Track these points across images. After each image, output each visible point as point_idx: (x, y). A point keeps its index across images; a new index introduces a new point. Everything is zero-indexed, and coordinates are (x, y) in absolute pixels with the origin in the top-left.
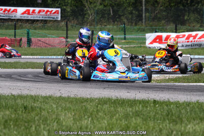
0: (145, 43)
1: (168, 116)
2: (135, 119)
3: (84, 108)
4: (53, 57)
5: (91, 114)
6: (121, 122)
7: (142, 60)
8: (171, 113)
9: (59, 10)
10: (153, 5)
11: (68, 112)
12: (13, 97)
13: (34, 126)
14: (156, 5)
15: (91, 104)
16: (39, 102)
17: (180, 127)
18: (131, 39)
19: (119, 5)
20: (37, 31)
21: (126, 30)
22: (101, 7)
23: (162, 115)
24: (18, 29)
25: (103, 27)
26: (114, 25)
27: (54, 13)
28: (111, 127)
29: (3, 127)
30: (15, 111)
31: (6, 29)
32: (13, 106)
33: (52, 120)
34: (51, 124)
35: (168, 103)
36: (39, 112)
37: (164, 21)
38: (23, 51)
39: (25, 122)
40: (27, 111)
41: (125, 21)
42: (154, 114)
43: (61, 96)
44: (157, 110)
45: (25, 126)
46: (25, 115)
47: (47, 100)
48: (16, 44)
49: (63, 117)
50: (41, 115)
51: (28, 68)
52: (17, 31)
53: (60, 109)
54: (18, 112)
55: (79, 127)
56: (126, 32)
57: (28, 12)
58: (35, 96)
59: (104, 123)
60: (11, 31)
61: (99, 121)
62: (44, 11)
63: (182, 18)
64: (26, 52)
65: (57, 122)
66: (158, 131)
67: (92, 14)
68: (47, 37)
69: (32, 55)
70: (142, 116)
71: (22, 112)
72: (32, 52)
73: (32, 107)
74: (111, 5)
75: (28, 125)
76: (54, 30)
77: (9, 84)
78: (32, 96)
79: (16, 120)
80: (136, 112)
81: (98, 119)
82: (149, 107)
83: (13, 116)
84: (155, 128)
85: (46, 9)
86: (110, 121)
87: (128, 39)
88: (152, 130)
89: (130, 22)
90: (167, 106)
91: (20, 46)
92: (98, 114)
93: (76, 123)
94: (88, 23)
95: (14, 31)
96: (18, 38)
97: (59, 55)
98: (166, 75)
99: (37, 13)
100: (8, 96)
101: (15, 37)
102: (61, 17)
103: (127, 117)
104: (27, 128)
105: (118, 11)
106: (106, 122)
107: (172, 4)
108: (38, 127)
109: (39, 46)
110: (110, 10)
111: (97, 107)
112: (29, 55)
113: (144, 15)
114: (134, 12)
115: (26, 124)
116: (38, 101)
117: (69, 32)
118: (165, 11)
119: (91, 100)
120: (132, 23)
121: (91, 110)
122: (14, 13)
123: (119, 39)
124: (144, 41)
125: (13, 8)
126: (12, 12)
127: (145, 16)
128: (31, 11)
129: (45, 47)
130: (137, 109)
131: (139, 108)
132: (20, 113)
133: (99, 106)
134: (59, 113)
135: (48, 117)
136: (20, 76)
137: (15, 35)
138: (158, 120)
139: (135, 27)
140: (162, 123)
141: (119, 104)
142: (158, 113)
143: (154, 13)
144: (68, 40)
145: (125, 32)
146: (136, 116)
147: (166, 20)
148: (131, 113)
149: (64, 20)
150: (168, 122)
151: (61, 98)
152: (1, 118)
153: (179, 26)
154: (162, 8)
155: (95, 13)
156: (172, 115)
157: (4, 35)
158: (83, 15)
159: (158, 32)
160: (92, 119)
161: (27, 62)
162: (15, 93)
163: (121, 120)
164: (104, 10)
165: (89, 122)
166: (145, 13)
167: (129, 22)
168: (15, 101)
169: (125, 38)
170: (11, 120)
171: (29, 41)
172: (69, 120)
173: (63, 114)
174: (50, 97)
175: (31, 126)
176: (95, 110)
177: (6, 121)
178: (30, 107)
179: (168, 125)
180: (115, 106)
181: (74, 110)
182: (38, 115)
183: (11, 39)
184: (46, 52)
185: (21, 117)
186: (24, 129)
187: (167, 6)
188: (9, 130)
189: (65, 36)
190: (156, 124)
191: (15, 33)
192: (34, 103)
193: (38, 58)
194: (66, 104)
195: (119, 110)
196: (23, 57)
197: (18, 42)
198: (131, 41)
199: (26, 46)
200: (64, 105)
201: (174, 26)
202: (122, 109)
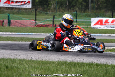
1: (106, 74)
3: (48, 67)
4: (26, 33)
8: (108, 72)
11: (37, 70)
15: (53, 65)
16: (16, 64)
18: (81, 22)
20: (15, 15)
21: (77, 16)
23: (102, 73)
24: (2, 14)
25: (61, 13)
27: (27, 3)
35: (106, 66)
37: (105, 10)
38: (5, 29)
40: (8, 69)
41: (77, 9)
43: (31, 60)
44: (98, 70)
46: (6, 72)
47: (21, 62)
51: (8, 41)
53: (31, 68)
56: (78, 17)
64: (7, 30)
67: (53, 4)
68: (21, 19)
69: (11, 32)
72: (11, 30)
73: (11, 67)
76: (27, 14)
78: (12, 59)
80: (84, 71)
82: (93, 68)
87: (79, 22)
90: (106, 67)
91: (3, 26)
92: (57, 72)
96: (1, 20)
97: (30, 32)
102: (32, 6)
105: (72, 2)
109: (16, 26)
110: (66, 2)
111: (57, 67)
112: (9, 32)
113: (90, 5)
114: (83, 3)
116: (15, 62)
117: (37, 16)
119: (53, 63)
120: (82, 11)
121: (52, 70)
124: (90, 24)
127: (91, 6)
129: (20, 26)
130: (85, 69)
131: (86, 69)
132: (3, 70)
135: (22, 74)
139: (84, 14)
142: (99, 72)
143: (98, 3)
144: (37, 22)
145: (76, 16)
146: (84, 74)
147: (106, 9)
148: (80, 72)
149: (34, 8)
153: (114, 14)
155: (55, 4)
159: (100, 17)
161: (7, 37)
164: (63, 2)
166: (91, 4)
167: (79, 10)
169: (76, 21)
171: (9, 23)
174: (24, 60)
176: (55, 69)
180: (69, 67)
181: (40, 69)
182: (15, 72)
185: (4, 73)
189: (35, 19)
192: (13, 64)
193: (16, 34)
194: (35, 65)
195: (72, 70)
196: (5, 33)
197: (1, 23)
198: (81, 23)
199: (7, 25)
200: (34, 66)
201: (111, 13)
202: (74, 69)
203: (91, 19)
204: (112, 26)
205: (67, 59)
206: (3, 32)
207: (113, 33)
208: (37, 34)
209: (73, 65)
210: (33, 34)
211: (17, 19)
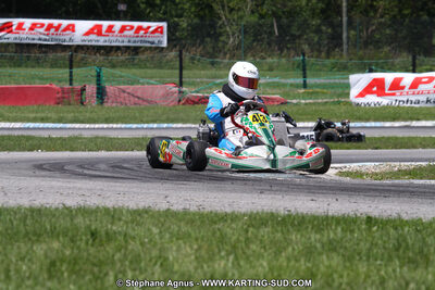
0: (349, 94)
1: (397, 250)
2: (328, 257)
3: (218, 234)
4: (151, 125)
5: (234, 247)
6: (297, 265)
7: (341, 131)
8: (404, 245)
9: (164, 25)
10: (365, 12)
11: (185, 243)
12: (66, 211)
13: (111, 274)
14: (372, 14)
15: (233, 225)
16: (122, 223)
17: (425, 273)
18: (318, 86)
19: (292, 14)
20: (117, 72)
21: (307, 67)
22: (254, 19)
23: (385, 248)
24: (79, 67)
26: (280, 56)
28: (276, 274)
29: (46, 276)
30: (72, 241)
31: (52, 66)
32: (68, 230)
33: (151, 260)
34: (149, 269)
35: (398, 223)
36: (123, 244)
37: (387, 49)
38: (88, 114)
39: (94, 265)
40: (97, 241)
41: (306, 47)
42: (368, 245)
43: (168, 209)
44: (373, 238)
45: (93, 274)
46: (92, 250)
47: (138, 218)
48: (73, 98)
49: (174, 254)
50: (126, 249)
51: (99, 150)
52: (74, 70)
53: (167, 236)
54: (78, 243)
55: (209, 275)
56: (308, 72)
57: (97, 31)
58: (115, 210)
59: (261, 265)
60: (61, 71)
61: (251, 262)
62: (132, 28)
63: (426, 40)
64: (96, 117)
65: (162, 264)
66: (378, 282)
67: (233, 34)
68: (138, 82)
69: (107, 121)
70: (342, 251)
71: (87, 243)
72: (107, 116)
73: (107, 234)
74: (274, 14)
75: (100, 272)
76: (154, 68)
77: (59, 184)
78: (109, 209)
79: (74, 261)
80: (330, 242)
81: (248, 258)
82: (356, 230)
83: (68, 253)
84: (370, 277)
85: (136, 24)
86: (275, 262)
87: (312, 87)
88: (365, 281)
89: (317, 49)
90: (396, 229)
91: (82, 103)
92: (248, 247)
93: (202, 267)
94: (225, 54)
95: (68, 70)
96: (77, 85)
97: (164, 122)
98: (393, 164)
99: (118, 31)
100: (57, 209)
101: (71, 84)
102: (169, 40)
103: (311, 253)
104: (96, 278)
105: (289, 26)
106: (265, 264)
107: (406, 12)
108: (120, 276)
109: (121, 103)
110: (272, 26)
111: (247, 231)
112: (102, 122)
113: (345, 35)
114: (324, 28)
115: (96, 270)
116: (120, 219)
117: (184, 72)
118: (389, 26)
119: (234, 217)
120: (320, 51)
121: (234, 238)
122: (68, 32)
123: (291, 85)
124: (346, 91)
125: (65, 23)
126: (65, 30)
127: (348, 38)
128: (104, 29)
129: (135, 104)
130: (332, 235)
131: (335, 234)
132: (83, 245)
133: (251, 229)
134: (166, 245)
135: (142, 255)
136: (81, 167)
137: (71, 80)
138: (376, 260)
139: (327, 62)
140: (386, 266)
141: (293, 224)
142: (376, 244)
143: (367, 29)
144: (184, 89)
145: (304, 70)
146: (329, 250)
147: (393, 45)
148: (318, 245)
149: (175, 46)
150: (397, 263)
151: (168, 214)
152: (42, 258)
153: (421, 58)
154: (383, 20)
155: (240, 32)
156: (407, 248)
157: (47, 79)
158: (216, 37)
159: (376, 71)
160: (236, 258)
161: (97, 137)
162: (71, 202)
163: (297, 261)
164: (260, 25)
165: (230, 265)
166: (348, 31)
167: (312, 51)
168: (72, 220)
169: (305, 85)
170: (62, 261)
171: (101, 93)
172: (186, 260)
173: (174, 248)
174: (146, 211)
175: (106, 274)
176: (242, 239)
177: (53, 264)
178: (103, 233)
179: (398, 270)
180: (285, 231)
181: (197, 239)
182: (120, 251)
183: (63, 89)
184: (137, 115)
185: (85, 254)
186: (90, 281)
187: (394, 16)
188: (60, 283)
189: (178, 82)
190: (372, 268)
191: (71, 75)
192: (112, 223)
193: (121, 129)
194: (179, 227)
195: (294, 237)
196: (88, 126)
197: (78, 95)
198: (318, 90)
199: (95, 102)
200: (177, 229)
201: (410, 58)
202: (299, 236)
203: (348, 78)
204: (413, 98)
205: (278, 204)
206: (82, 122)
207: (418, 120)
208: (184, 126)
209: (296, 223)
210: (174, 125)
211: (124, 83)
